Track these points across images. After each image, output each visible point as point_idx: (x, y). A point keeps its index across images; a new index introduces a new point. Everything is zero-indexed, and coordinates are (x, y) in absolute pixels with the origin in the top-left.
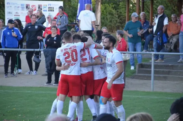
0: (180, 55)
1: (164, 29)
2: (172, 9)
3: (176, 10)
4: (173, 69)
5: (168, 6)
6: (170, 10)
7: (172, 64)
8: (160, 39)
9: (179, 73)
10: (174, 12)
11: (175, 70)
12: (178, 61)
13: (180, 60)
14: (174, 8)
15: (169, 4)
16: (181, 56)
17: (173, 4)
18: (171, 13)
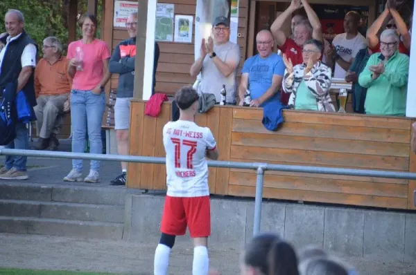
0: (70, 158)
1: (22, 79)
2: (48, 20)
3: (60, 26)
4: (52, 201)
5: (36, 13)
6: (42, 24)
7: (50, 186)
8: (6, 108)
9: (69, 213)
10: (52, 31)
11: (59, 204)
12: (66, 178)
13: (69, 175)
14: (53, 20)
15: (40, 7)
16: (74, 163)
17: (51, 7)
18: (44, 34)
